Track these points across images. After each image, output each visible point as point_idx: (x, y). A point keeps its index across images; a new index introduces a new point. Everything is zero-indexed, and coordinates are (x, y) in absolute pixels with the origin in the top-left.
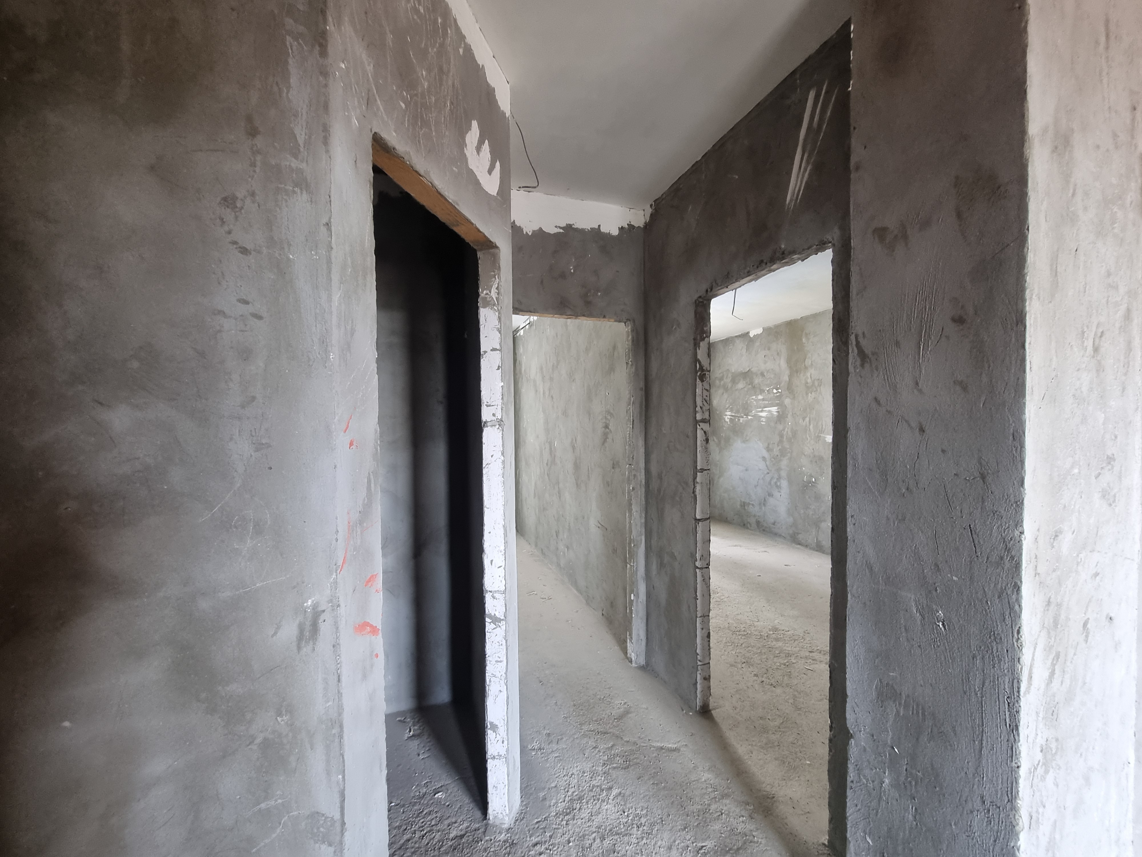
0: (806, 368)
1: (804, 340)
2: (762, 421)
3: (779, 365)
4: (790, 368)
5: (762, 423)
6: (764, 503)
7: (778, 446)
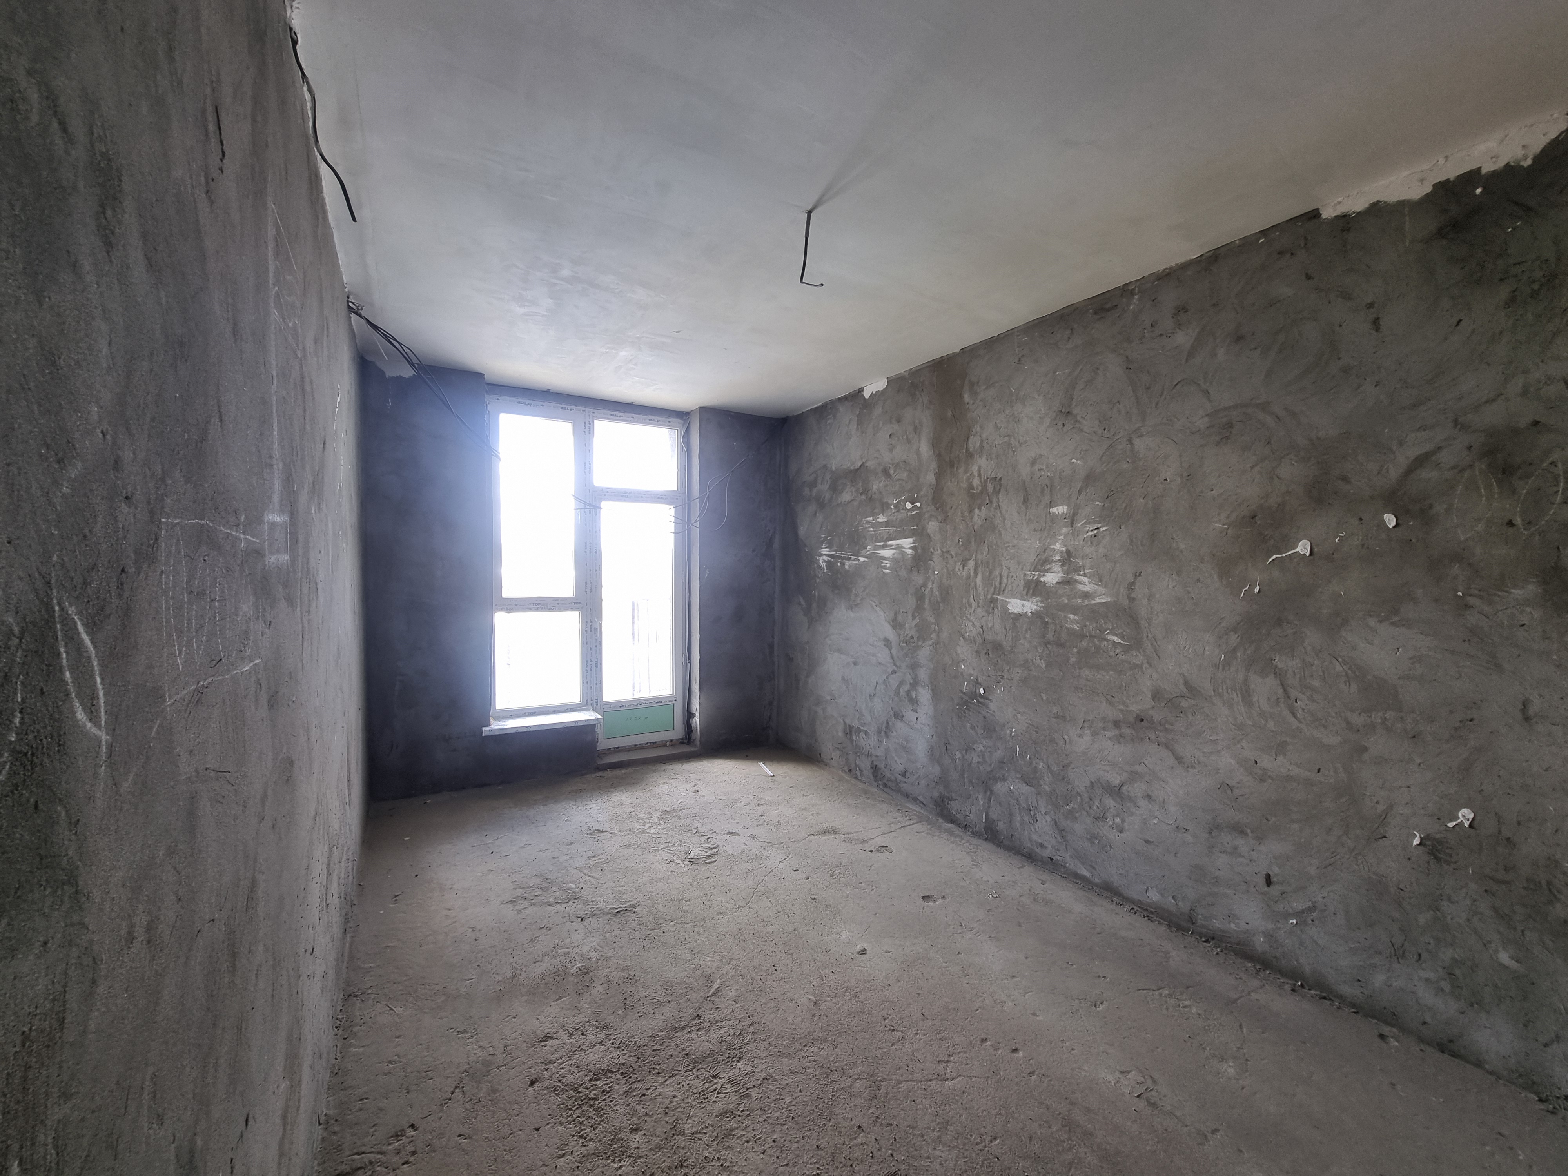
0: (970, 456)
1: (967, 397)
2: (885, 567)
3: (918, 453)
4: (939, 456)
5: (886, 571)
6: (885, 730)
7: (914, 618)
